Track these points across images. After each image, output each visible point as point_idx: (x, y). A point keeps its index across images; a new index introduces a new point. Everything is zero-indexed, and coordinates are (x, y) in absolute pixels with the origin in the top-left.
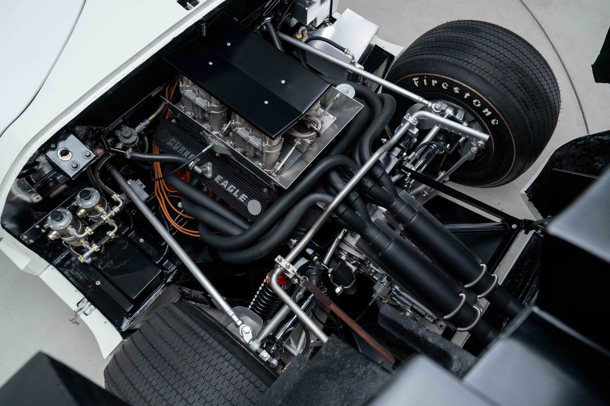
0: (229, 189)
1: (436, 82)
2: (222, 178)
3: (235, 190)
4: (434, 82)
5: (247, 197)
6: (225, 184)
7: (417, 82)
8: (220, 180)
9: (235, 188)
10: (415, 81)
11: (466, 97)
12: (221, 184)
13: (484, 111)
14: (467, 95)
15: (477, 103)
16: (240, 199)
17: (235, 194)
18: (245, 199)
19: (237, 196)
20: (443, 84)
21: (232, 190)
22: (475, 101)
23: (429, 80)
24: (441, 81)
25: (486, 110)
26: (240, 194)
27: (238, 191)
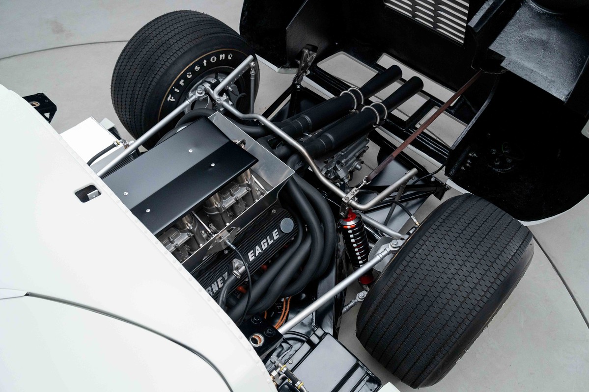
0: (264, 248)
1: (182, 81)
2: (252, 251)
3: (267, 241)
4: (182, 83)
5: (276, 230)
6: (258, 250)
7: (172, 98)
8: (253, 254)
9: (265, 241)
10: (171, 100)
11: (205, 65)
12: (257, 255)
13: (221, 59)
14: (205, 62)
15: (213, 59)
16: (275, 238)
17: (270, 242)
18: (277, 233)
19: (272, 241)
20: (188, 75)
21: (266, 244)
22: (211, 60)
23: (177, 85)
24: (184, 77)
25: (221, 56)
26: (272, 238)
27: (268, 237)
